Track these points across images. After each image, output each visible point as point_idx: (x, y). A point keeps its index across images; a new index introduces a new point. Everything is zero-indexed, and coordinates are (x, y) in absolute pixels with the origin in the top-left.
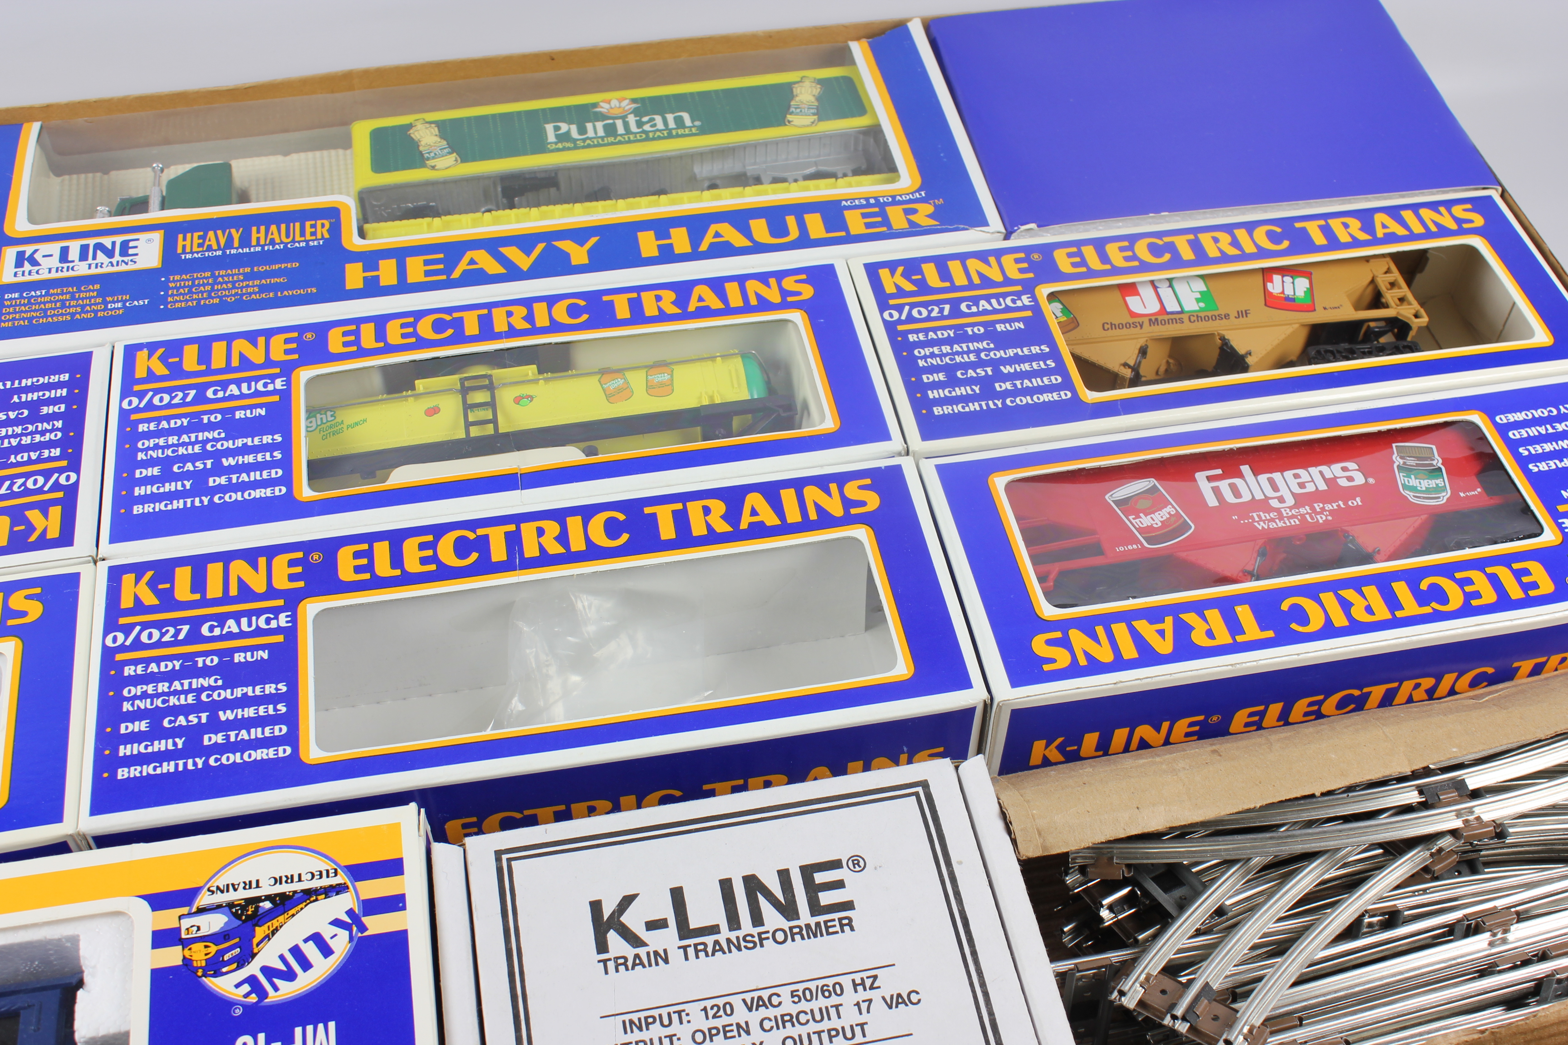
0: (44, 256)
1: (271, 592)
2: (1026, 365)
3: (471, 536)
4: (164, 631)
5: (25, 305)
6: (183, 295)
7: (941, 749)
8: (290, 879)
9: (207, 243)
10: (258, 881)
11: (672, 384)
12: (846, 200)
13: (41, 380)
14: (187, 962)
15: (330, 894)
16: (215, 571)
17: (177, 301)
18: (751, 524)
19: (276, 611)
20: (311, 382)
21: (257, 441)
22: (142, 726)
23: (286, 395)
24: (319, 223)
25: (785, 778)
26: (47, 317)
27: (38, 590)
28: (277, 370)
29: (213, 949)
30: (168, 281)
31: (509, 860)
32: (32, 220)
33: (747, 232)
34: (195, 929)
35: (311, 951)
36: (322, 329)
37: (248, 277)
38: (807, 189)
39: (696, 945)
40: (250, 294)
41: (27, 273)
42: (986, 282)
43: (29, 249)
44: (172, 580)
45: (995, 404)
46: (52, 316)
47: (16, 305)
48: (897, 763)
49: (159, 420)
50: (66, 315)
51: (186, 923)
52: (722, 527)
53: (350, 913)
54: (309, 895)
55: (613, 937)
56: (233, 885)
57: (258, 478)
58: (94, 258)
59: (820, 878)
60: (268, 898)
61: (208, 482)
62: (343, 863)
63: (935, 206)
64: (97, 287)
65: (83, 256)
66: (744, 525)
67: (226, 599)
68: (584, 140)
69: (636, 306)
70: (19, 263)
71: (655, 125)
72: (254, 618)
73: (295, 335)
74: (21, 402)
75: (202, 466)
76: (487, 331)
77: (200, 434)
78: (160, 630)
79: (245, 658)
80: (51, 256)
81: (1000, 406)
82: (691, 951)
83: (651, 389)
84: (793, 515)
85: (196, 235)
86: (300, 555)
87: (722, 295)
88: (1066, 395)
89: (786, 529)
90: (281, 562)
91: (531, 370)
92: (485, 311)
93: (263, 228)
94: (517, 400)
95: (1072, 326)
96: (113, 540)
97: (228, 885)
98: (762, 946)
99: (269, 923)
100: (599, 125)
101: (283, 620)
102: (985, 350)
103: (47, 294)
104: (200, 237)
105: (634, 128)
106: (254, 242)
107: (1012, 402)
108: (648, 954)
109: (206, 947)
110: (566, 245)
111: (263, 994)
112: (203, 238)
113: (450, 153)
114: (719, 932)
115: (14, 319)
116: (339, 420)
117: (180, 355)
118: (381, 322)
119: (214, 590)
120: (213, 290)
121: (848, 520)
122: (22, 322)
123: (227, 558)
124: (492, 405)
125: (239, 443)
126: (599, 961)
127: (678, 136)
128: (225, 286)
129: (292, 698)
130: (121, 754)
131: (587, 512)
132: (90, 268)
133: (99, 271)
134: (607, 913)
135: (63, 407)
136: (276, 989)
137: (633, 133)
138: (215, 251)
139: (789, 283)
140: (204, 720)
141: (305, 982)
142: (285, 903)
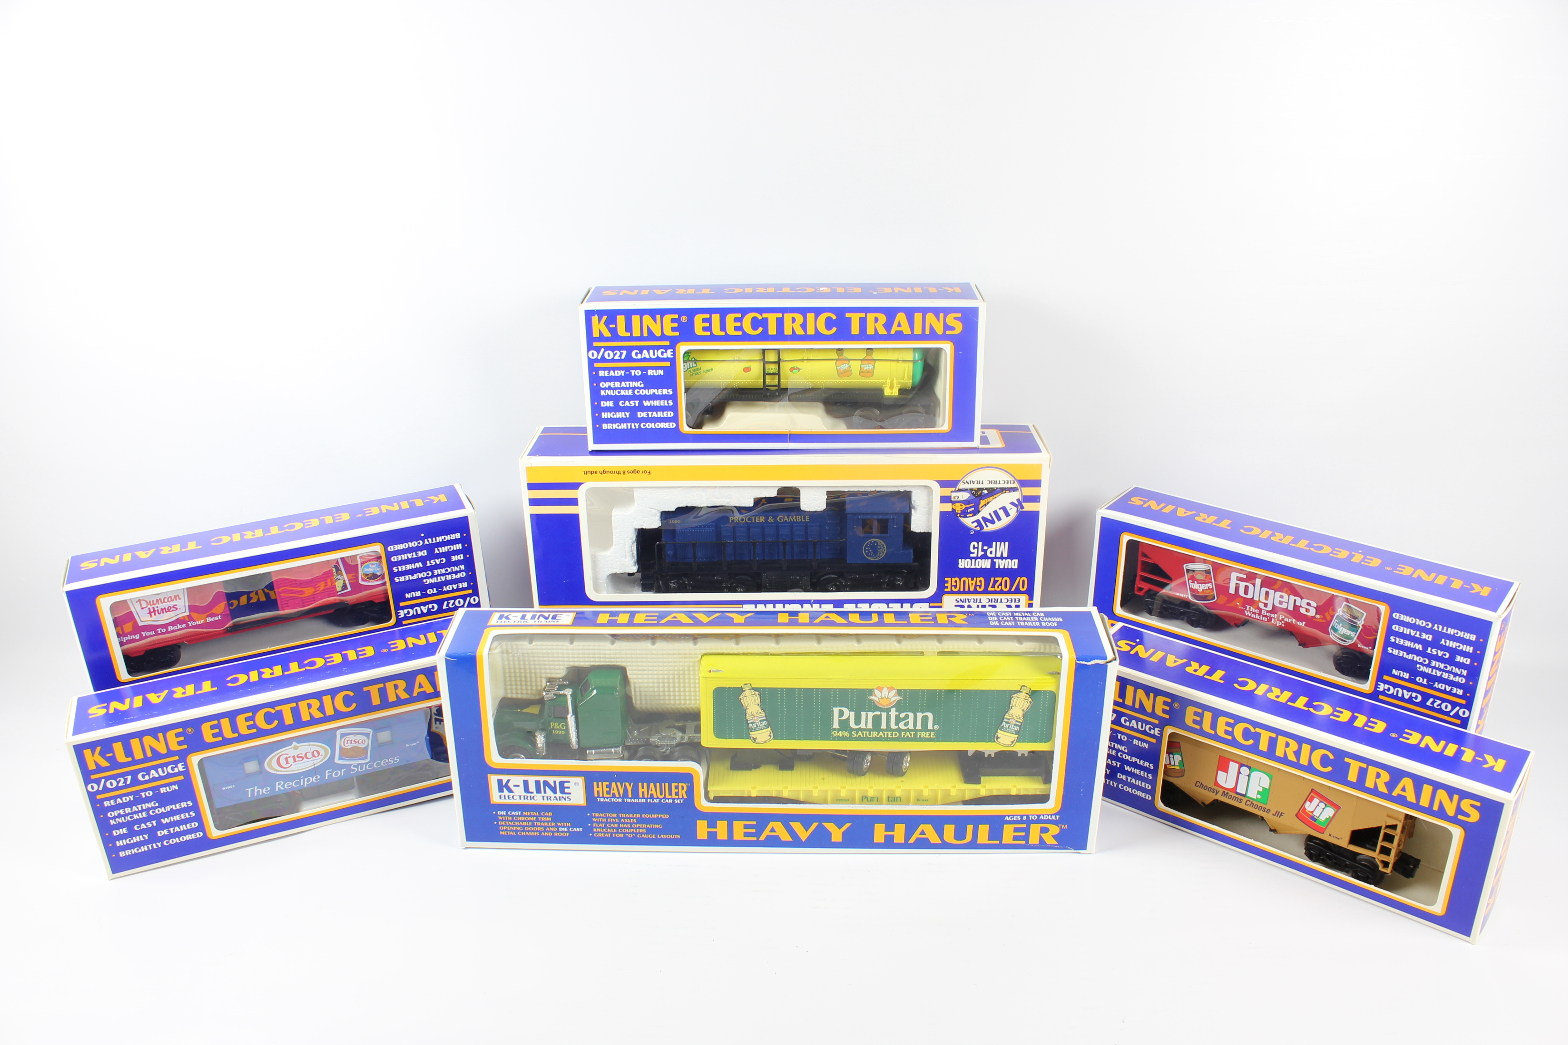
8: (996, 482)
10: (982, 481)
14: (954, 510)
15: (1011, 491)
34: (957, 497)
51: (953, 495)
53: (1018, 500)
54: (1002, 490)
56: (973, 483)
60: (986, 489)
62: (1017, 479)
97: (971, 481)
99: (986, 500)
109: (961, 505)
111: (982, 528)
136: (987, 526)
141: (998, 525)
142: (992, 492)
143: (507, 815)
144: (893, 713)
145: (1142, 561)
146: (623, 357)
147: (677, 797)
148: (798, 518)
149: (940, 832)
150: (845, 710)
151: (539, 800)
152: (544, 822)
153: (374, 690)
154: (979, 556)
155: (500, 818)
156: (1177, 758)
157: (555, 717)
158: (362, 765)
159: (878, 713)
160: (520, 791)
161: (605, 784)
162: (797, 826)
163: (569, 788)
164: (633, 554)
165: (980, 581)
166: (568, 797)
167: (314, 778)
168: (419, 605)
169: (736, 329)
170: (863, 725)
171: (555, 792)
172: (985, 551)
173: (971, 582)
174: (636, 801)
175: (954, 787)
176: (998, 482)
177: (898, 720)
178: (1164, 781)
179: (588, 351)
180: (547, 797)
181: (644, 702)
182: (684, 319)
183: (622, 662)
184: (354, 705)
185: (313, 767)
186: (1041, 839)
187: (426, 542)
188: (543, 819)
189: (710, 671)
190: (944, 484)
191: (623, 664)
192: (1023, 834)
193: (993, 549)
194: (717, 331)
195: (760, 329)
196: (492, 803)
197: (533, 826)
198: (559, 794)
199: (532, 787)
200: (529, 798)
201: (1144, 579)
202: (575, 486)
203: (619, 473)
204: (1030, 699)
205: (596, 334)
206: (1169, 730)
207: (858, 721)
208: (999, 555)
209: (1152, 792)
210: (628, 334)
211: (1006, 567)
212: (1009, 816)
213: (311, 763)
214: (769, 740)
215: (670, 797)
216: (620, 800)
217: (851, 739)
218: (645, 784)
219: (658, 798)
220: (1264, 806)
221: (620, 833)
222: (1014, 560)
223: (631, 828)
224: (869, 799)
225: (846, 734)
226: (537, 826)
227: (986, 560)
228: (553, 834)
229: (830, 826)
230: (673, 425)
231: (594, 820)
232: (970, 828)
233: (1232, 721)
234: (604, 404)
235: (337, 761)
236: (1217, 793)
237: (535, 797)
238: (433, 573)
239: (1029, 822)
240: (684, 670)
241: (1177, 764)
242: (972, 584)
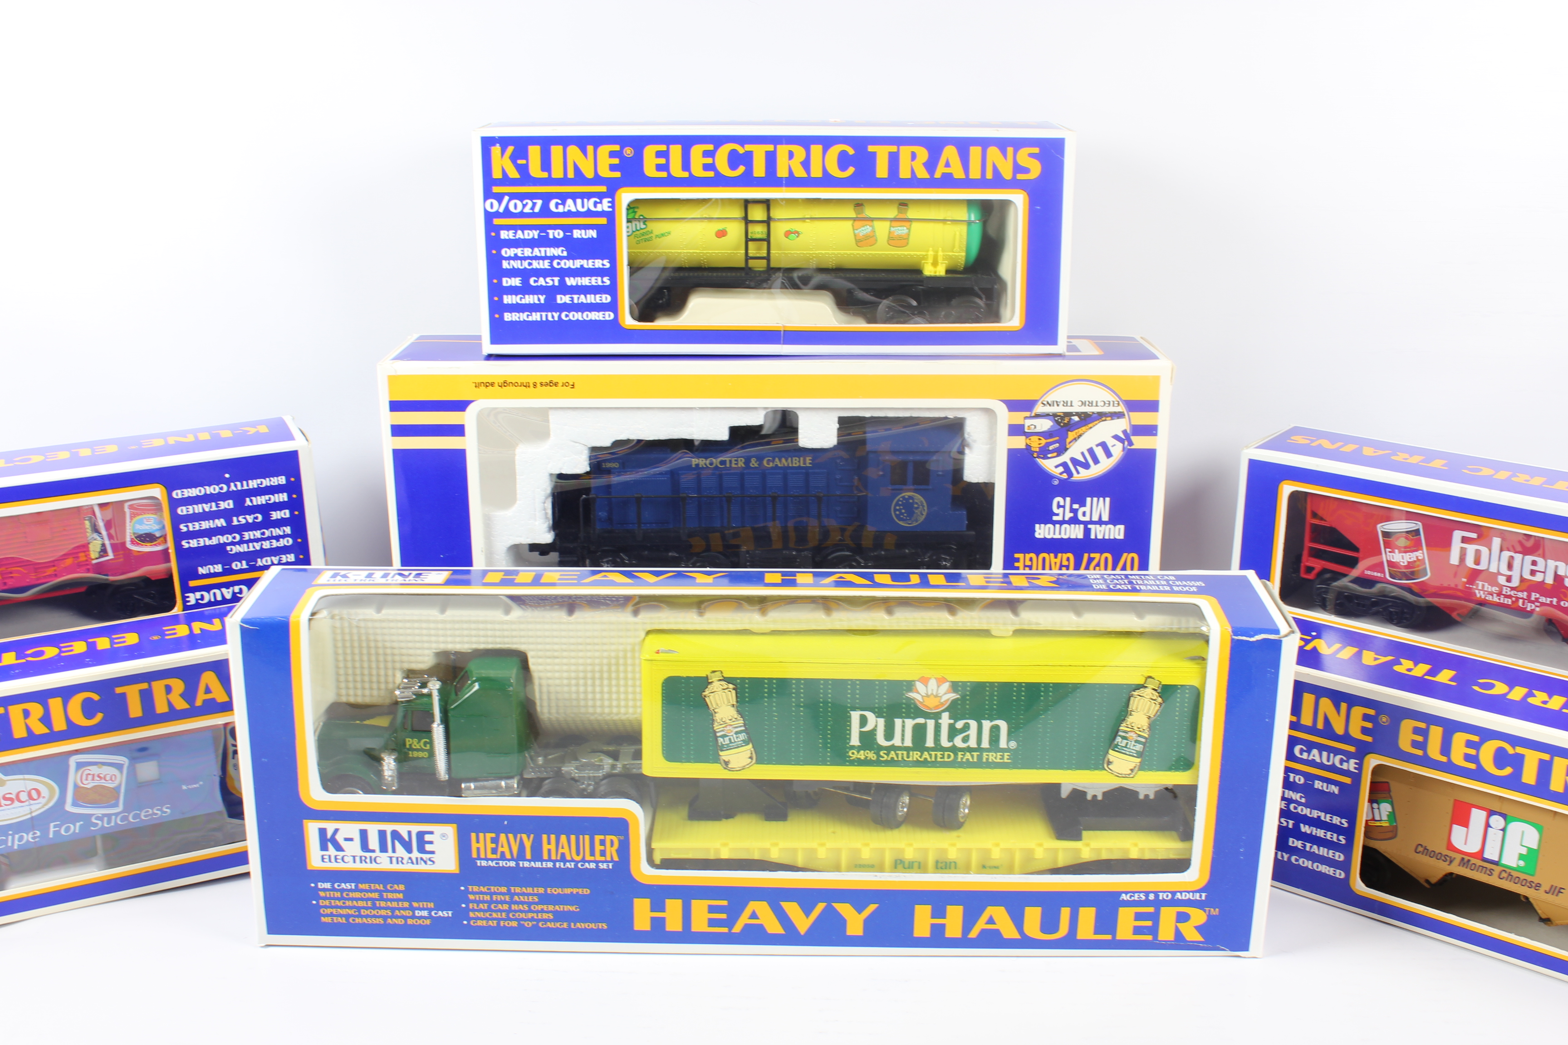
8: (1091, 404)
10: (1071, 402)
14: (1028, 447)
15: (1114, 418)
29: (1043, 441)
34: (1033, 427)
35: (1099, 452)
51: (1028, 423)
53: (1125, 432)
54: (1101, 416)
56: (1056, 402)
60: (1077, 414)
62: (1124, 399)
97: (1054, 401)
99: (1076, 431)
109: (1040, 439)
111: (1070, 474)
136: (1078, 473)
141: (1095, 471)
142: (1087, 419)
143: (334, 889)
144: (945, 720)
145: (1312, 524)
146: (537, 210)
147: (603, 859)
148: (796, 462)
149: (1018, 920)
150: (870, 715)
151: (384, 863)
152: (392, 900)
153: (133, 693)
154: (1067, 519)
155: (322, 894)
156: (1385, 808)
157: (413, 730)
158: (109, 816)
159: (921, 720)
160: (353, 848)
161: (490, 835)
162: (792, 909)
163: (431, 843)
164: (546, 514)
165: (1068, 559)
166: (430, 860)
167: (31, 835)
168: (219, 586)
169: (706, 167)
170: (897, 741)
171: (409, 850)
172: (1075, 511)
174: (538, 865)
175: (1040, 845)
176: (1094, 404)
177: (953, 732)
178: (1365, 848)
179: (486, 199)
180: (397, 858)
181: (554, 711)
182: (629, 152)
183: (521, 643)
184: (99, 717)
185: (29, 816)
186: (1178, 933)
187: (233, 488)
188: (390, 896)
189: (658, 652)
190: (1014, 406)
191: (522, 647)
192: (1149, 923)
193: (1087, 509)
194: (677, 170)
195: (741, 169)
196: (309, 868)
197: (374, 907)
198: (416, 854)
199: (374, 842)
200: (368, 860)
201: (1317, 554)
202: (460, 406)
203: (527, 386)
204: (1160, 700)
205: (497, 174)
206: (1373, 761)
207: (889, 734)
208: (1095, 518)
209: (1345, 866)
210: (545, 175)
211: (1107, 537)
212: (1126, 893)
213: (26, 810)
214: (749, 766)
215: (592, 858)
216: (512, 864)
217: (878, 763)
218: (553, 837)
219: (573, 860)
220: (1529, 879)
221: (511, 920)
222: (1118, 527)
223: (530, 911)
224: (906, 865)
225: (871, 755)
226: (381, 908)
227: (1077, 526)
228: (406, 921)
229: (845, 909)
230: (609, 316)
231: (472, 897)
232: (1065, 912)
233: (1476, 738)
234: (507, 282)
235: (69, 807)
236: (1451, 862)
237: (378, 858)
238: (242, 536)
239: (1158, 904)
240: (617, 658)
241: (1384, 818)
242: (1056, 563)
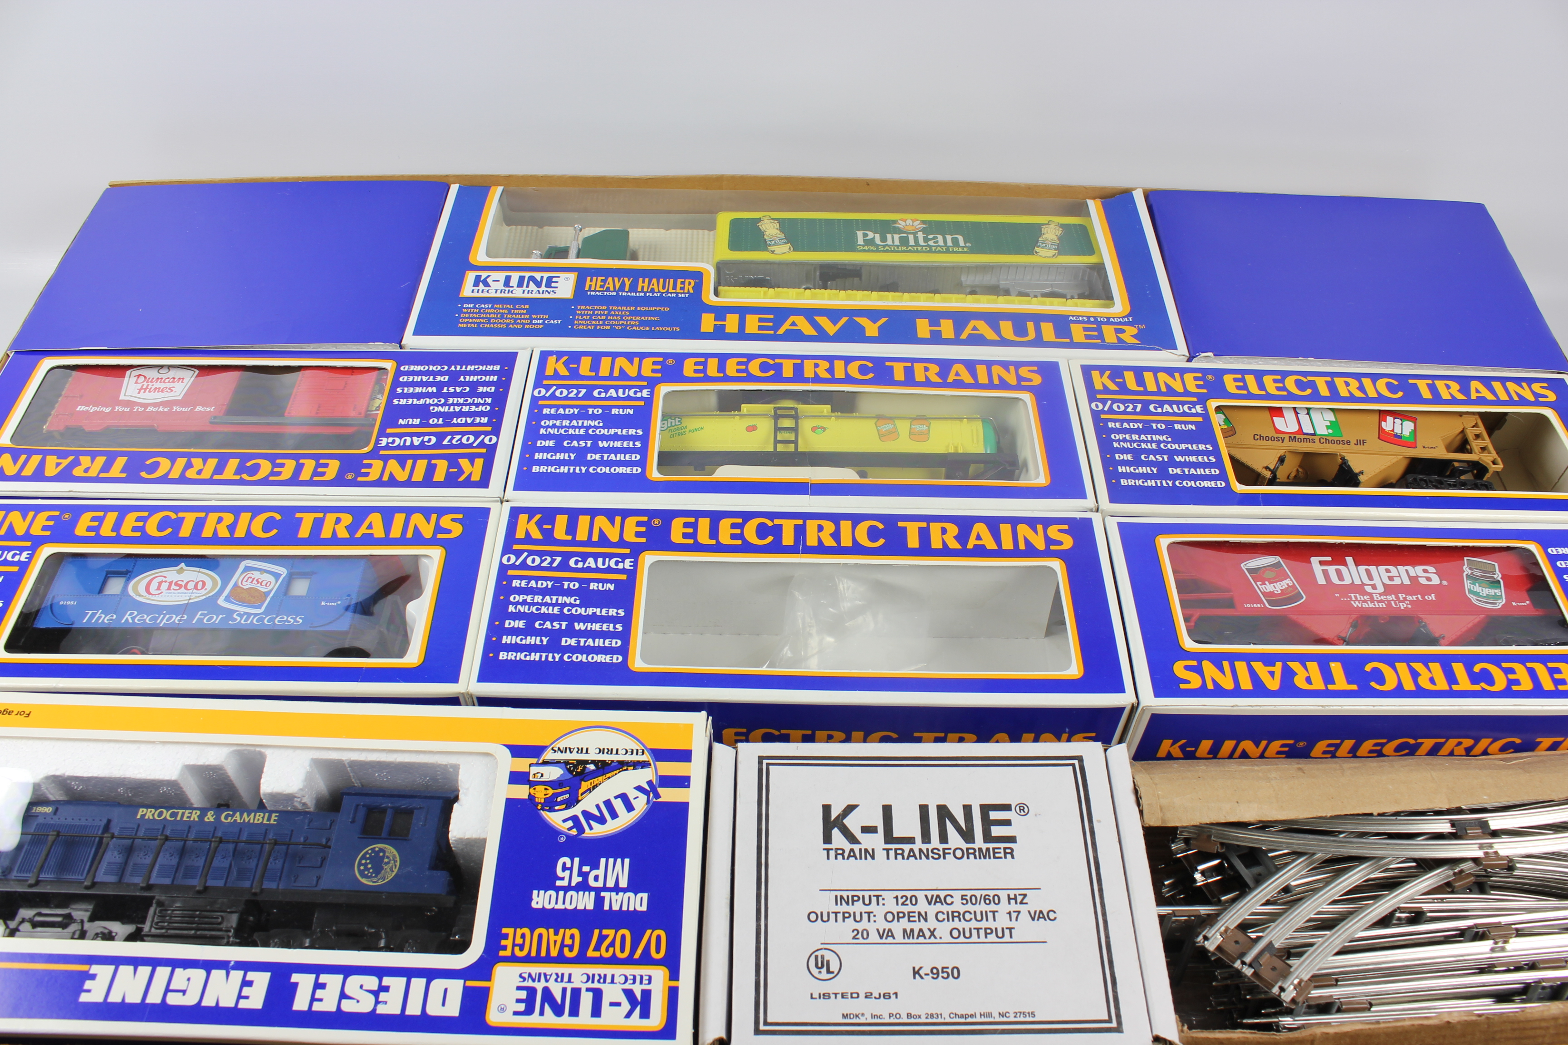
0: (494, 281)
1: (622, 543)
2: (1194, 457)
3: (770, 523)
4: (543, 558)
5: (476, 313)
6: (586, 320)
7: (1093, 734)
8: (610, 751)
9: (607, 285)
10: (587, 749)
11: (928, 434)
12: (1073, 316)
13: (481, 368)
14: (531, 797)
15: (637, 767)
16: (584, 521)
17: (580, 324)
18: (975, 546)
19: (624, 557)
20: (668, 395)
21: (624, 432)
22: (520, 624)
23: (649, 402)
24: (687, 281)
25: (974, 737)
26: (490, 323)
27: (461, 516)
28: (645, 383)
29: (551, 792)
30: (576, 309)
31: (768, 764)
32: (488, 254)
33: (997, 330)
34: (540, 775)
35: (618, 805)
36: (681, 358)
37: (632, 313)
38: (1044, 304)
39: (896, 850)
40: (633, 326)
41: (480, 291)
42: (1171, 391)
43: (484, 274)
44: (553, 523)
45: (1167, 484)
46: (494, 324)
47: (470, 313)
48: (1059, 739)
49: (558, 407)
50: (503, 324)
51: (534, 769)
52: (954, 545)
53: (650, 783)
54: (622, 765)
55: (836, 833)
56: (570, 749)
57: (622, 459)
58: (528, 286)
59: (994, 815)
60: (594, 762)
61: (586, 457)
62: (649, 747)
63: (1139, 329)
64: (527, 307)
65: (520, 284)
66: (970, 546)
67: (589, 543)
68: (884, 246)
69: (909, 373)
70: (476, 284)
71: (937, 242)
72: (607, 560)
73: (661, 359)
74: (465, 381)
75: (584, 445)
76: (799, 376)
77: (586, 422)
78: (541, 558)
79: (598, 587)
80: (498, 281)
81: (1171, 485)
82: (892, 853)
83: (912, 434)
84: (1007, 544)
85: (600, 279)
86: (645, 519)
87: (973, 374)
88: (1221, 484)
89: (1000, 553)
90: (631, 521)
91: (826, 409)
92: (799, 361)
93: (647, 280)
94: (814, 429)
95: (1231, 433)
96: (516, 488)
97: (566, 748)
98: (944, 858)
99: (592, 781)
100: (896, 237)
101: (628, 564)
102: (1164, 441)
103: (492, 308)
104: (602, 281)
105: (921, 242)
106: (639, 289)
107: (1180, 483)
108: (860, 850)
109: (546, 789)
110: (863, 321)
111: (581, 830)
112: (604, 281)
113: (786, 243)
114: (914, 843)
115: (468, 322)
116: (683, 425)
117: (578, 362)
118: (723, 358)
119: (582, 535)
120: (606, 319)
121: (1047, 553)
122: (473, 325)
123: (593, 513)
124: (795, 430)
125: (612, 431)
126: (824, 849)
127: (953, 252)
128: (615, 318)
129: (627, 621)
130: (504, 642)
131: (856, 519)
132: (523, 293)
133: (530, 296)
134: (834, 815)
135: (493, 389)
136: (591, 828)
137: (920, 246)
138: (612, 292)
139: (1024, 372)
140: (564, 627)
141: (612, 827)
142: (604, 768)
154: (573, 884)
165: (572, 937)
172: (585, 875)
173: (553, 938)
176: (614, 752)
190: (517, 751)
193: (601, 872)
208: (611, 884)
211: (625, 908)
222: (640, 895)
227: (587, 893)
242: (555, 942)
